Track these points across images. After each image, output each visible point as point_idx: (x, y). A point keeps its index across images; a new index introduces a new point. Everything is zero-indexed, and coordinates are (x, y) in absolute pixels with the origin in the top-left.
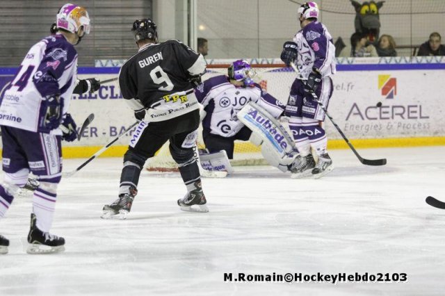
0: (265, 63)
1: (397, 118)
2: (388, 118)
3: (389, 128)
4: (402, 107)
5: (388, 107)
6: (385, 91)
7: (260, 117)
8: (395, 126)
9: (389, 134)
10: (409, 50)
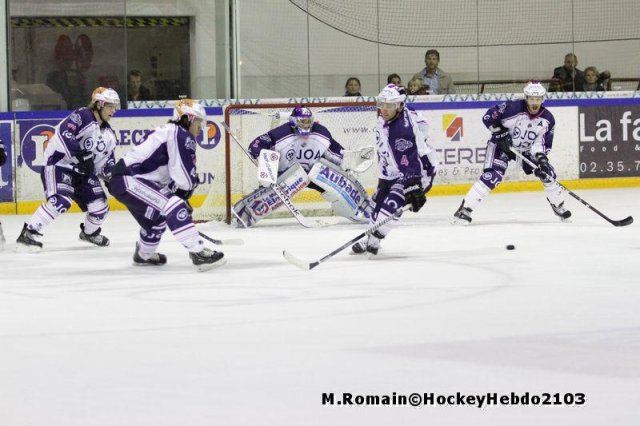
0: (316, 102)
1: (464, 162)
2: (454, 163)
3: (456, 173)
4: (469, 150)
5: (454, 150)
6: (450, 132)
7: (333, 176)
8: (462, 171)
9: (456, 180)
10: (475, 87)
